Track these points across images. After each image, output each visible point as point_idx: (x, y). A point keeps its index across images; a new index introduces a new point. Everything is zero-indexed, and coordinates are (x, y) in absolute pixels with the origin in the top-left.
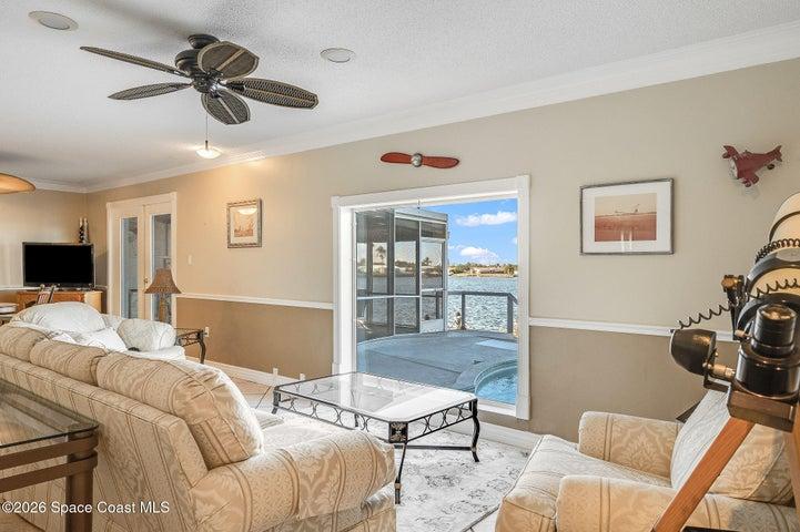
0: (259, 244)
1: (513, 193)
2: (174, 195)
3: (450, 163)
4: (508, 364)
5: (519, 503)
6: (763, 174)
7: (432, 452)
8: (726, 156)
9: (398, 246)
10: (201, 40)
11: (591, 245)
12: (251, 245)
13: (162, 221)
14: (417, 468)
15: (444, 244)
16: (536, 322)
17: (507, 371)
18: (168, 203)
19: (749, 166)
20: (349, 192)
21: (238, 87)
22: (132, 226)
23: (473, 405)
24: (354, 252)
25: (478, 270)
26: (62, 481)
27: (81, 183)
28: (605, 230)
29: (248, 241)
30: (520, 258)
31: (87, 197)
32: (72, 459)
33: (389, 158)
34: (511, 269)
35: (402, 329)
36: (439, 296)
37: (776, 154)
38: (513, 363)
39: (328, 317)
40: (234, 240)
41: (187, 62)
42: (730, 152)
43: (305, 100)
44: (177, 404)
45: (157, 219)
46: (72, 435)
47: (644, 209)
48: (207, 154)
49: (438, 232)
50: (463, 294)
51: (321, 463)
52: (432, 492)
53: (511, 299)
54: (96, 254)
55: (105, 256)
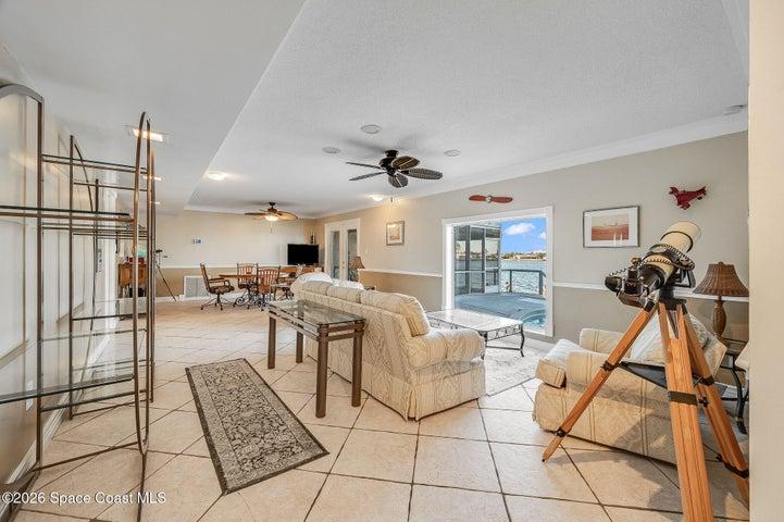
0: (403, 244)
1: (544, 215)
2: (359, 219)
3: (507, 200)
4: (539, 312)
5: (547, 362)
6: (694, 203)
7: (498, 350)
8: (671, 193)
9: (472, 242)
10: (392, 154)
11: (589, 242)
12: (399, 244)
13: (352, 233)
14: (491, 358)
15: (499, 242)
16: (557, 285)
17: (539, 316)
18: (355, 224)
19: (684, 199)
20: (451, 216)
21: (406, 172)
22: (336, 235)
23: (521, 328)
24: (456, 247)
25: (519, 257)
26: (352, 339)
27: (312, 214)
28: (597, 234)
29: (396, 241)
30: (547, 250)
31: (314, 222)
32: (356, 331)
33: (473, 198)
34: (541, 256)
35: (473, 290)
36: (496, 271)
37: (703, 191)
38: (544, 311)
39: (439, 281)
40: (390, 242)
41: (385, 163)
42: (674, 191)
43: (437, 176)
44: (401, 309)
45: (350, 231)
46: (356, 322)
47: (621, 223)
48: (377, 198)
49: (495, 234)
50: (511, 271)
51: (455, 339)
52: (500, 368)
53: (542, 274)
54: (320, 249)
55: (324, 250)
